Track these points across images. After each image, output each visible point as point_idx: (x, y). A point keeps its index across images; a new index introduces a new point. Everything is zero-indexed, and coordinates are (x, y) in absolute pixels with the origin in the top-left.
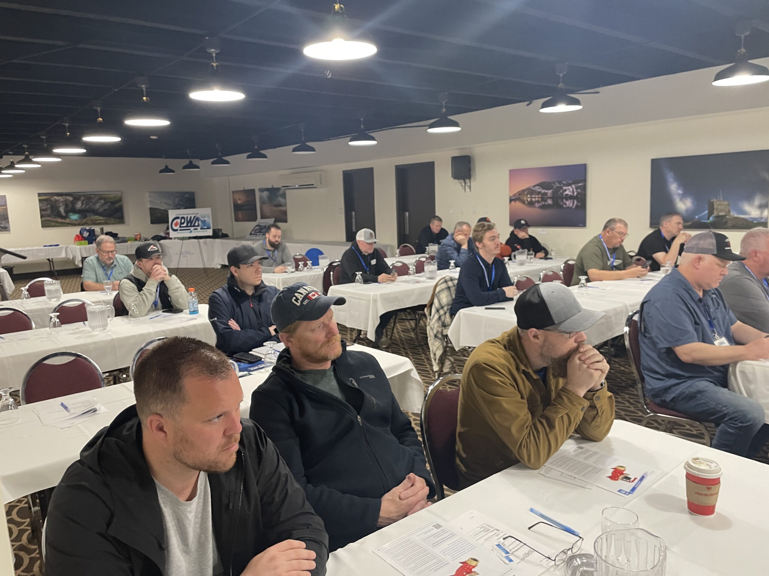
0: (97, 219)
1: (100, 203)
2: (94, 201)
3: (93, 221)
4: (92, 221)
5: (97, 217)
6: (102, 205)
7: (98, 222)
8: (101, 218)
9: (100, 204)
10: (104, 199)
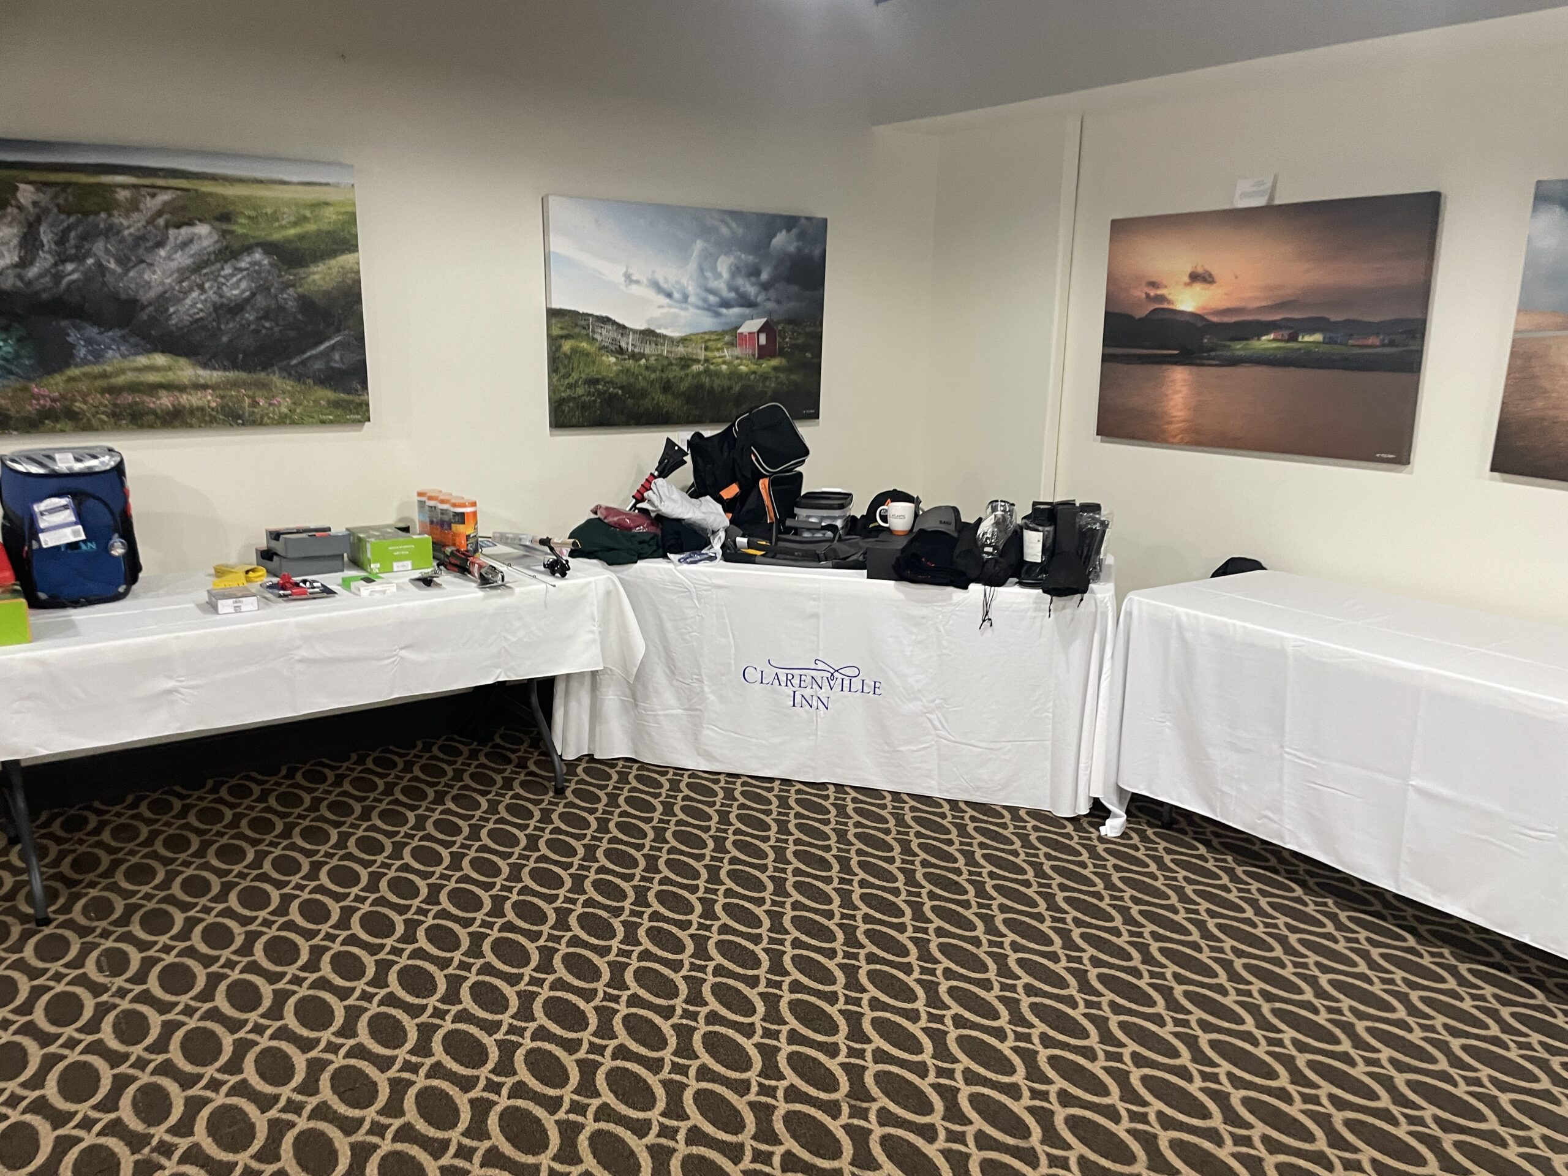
0: (152, 378)
1: (185, 245)
2: (131, 225)
3: (128, 398)
4: (114, 390)
5: (160, 359)
6: (197, 268)
7: (165, 401)
8: (186, 371)
9: (182, 259)
10: (223, 217)
